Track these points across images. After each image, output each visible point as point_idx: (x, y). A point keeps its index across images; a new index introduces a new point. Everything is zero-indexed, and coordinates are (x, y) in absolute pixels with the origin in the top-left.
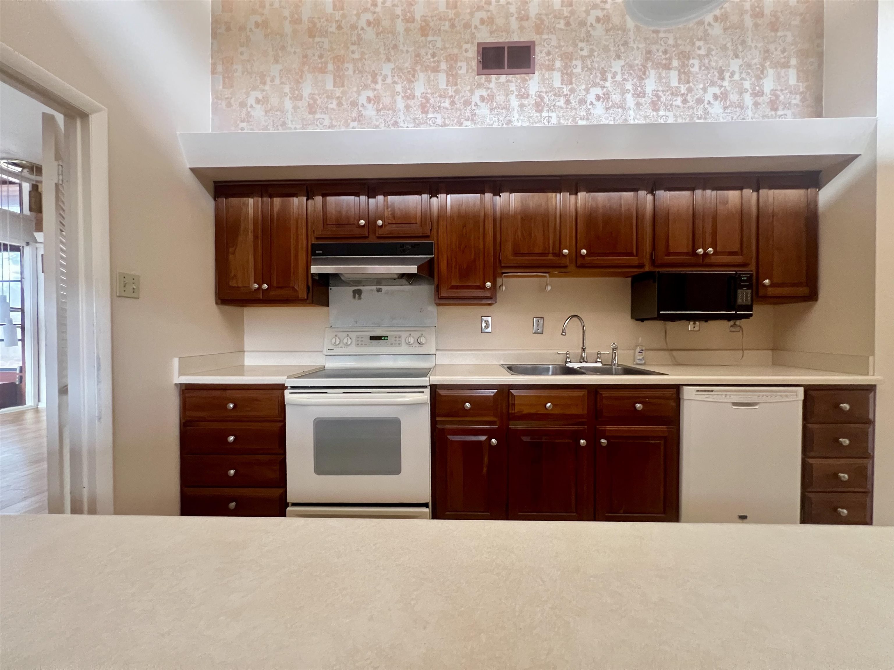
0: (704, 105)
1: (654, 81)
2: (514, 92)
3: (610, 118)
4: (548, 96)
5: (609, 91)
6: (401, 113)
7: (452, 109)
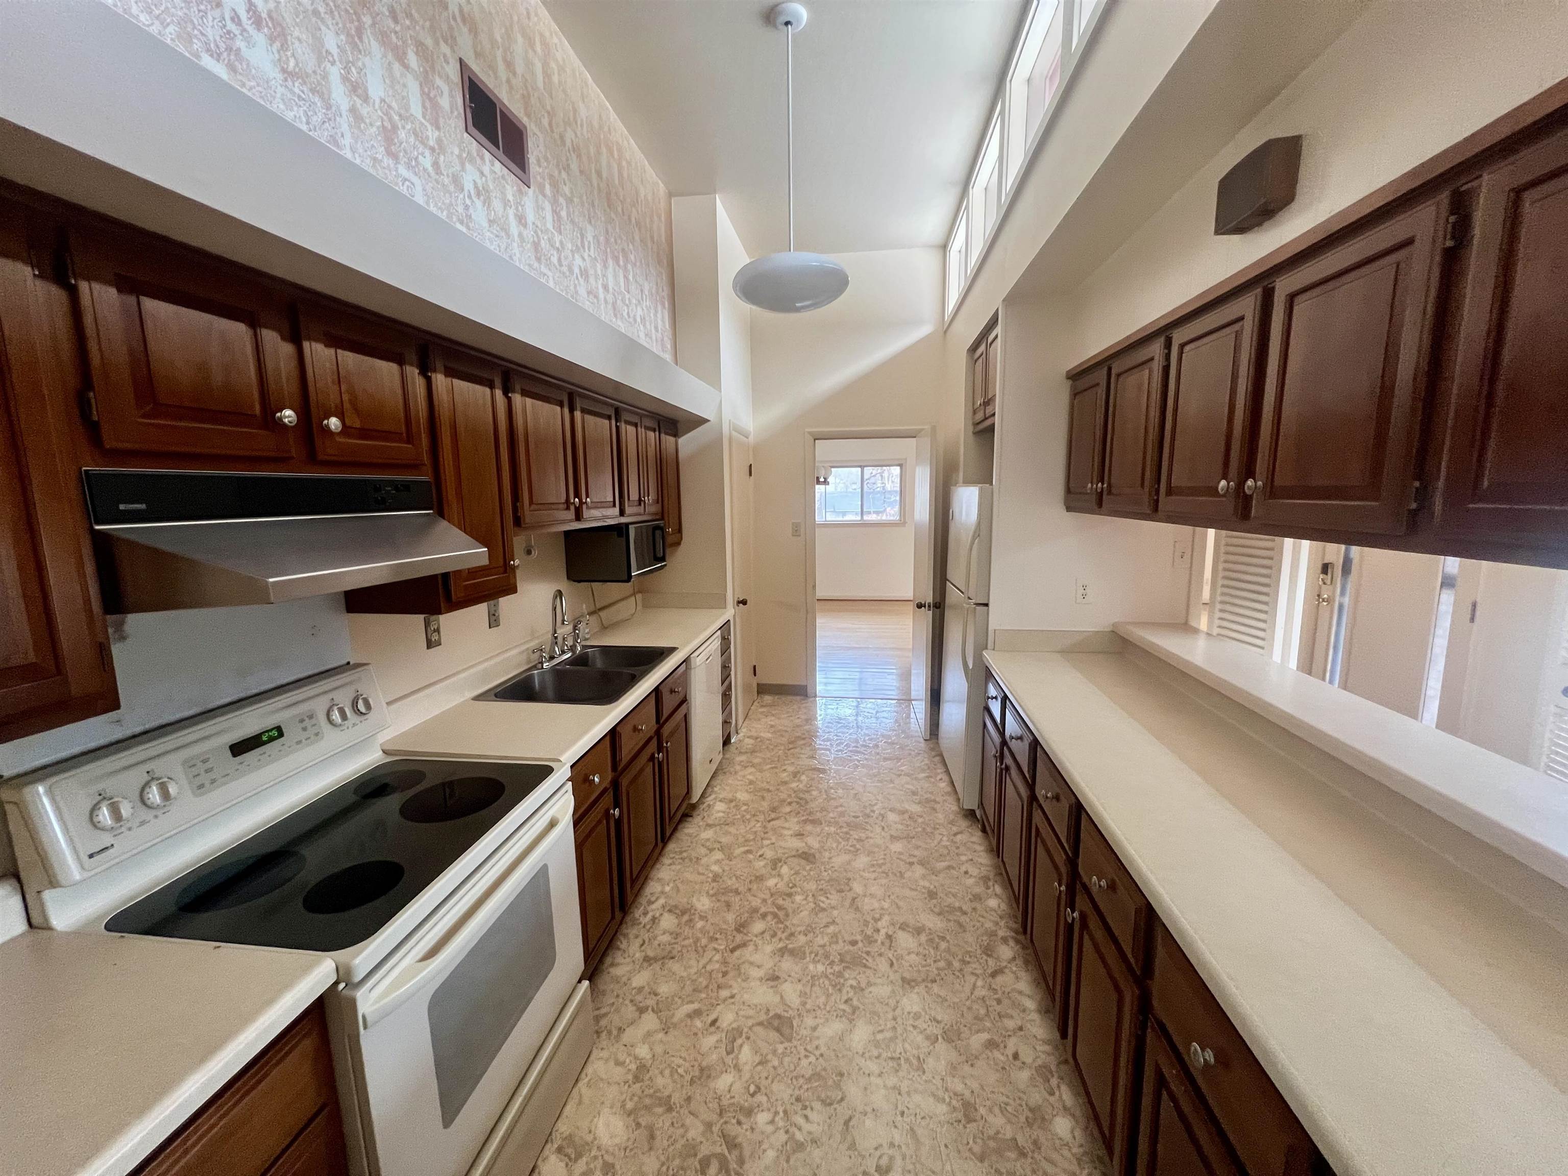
2: (511, 206)
6: (344, 123)
7: (438, 182)
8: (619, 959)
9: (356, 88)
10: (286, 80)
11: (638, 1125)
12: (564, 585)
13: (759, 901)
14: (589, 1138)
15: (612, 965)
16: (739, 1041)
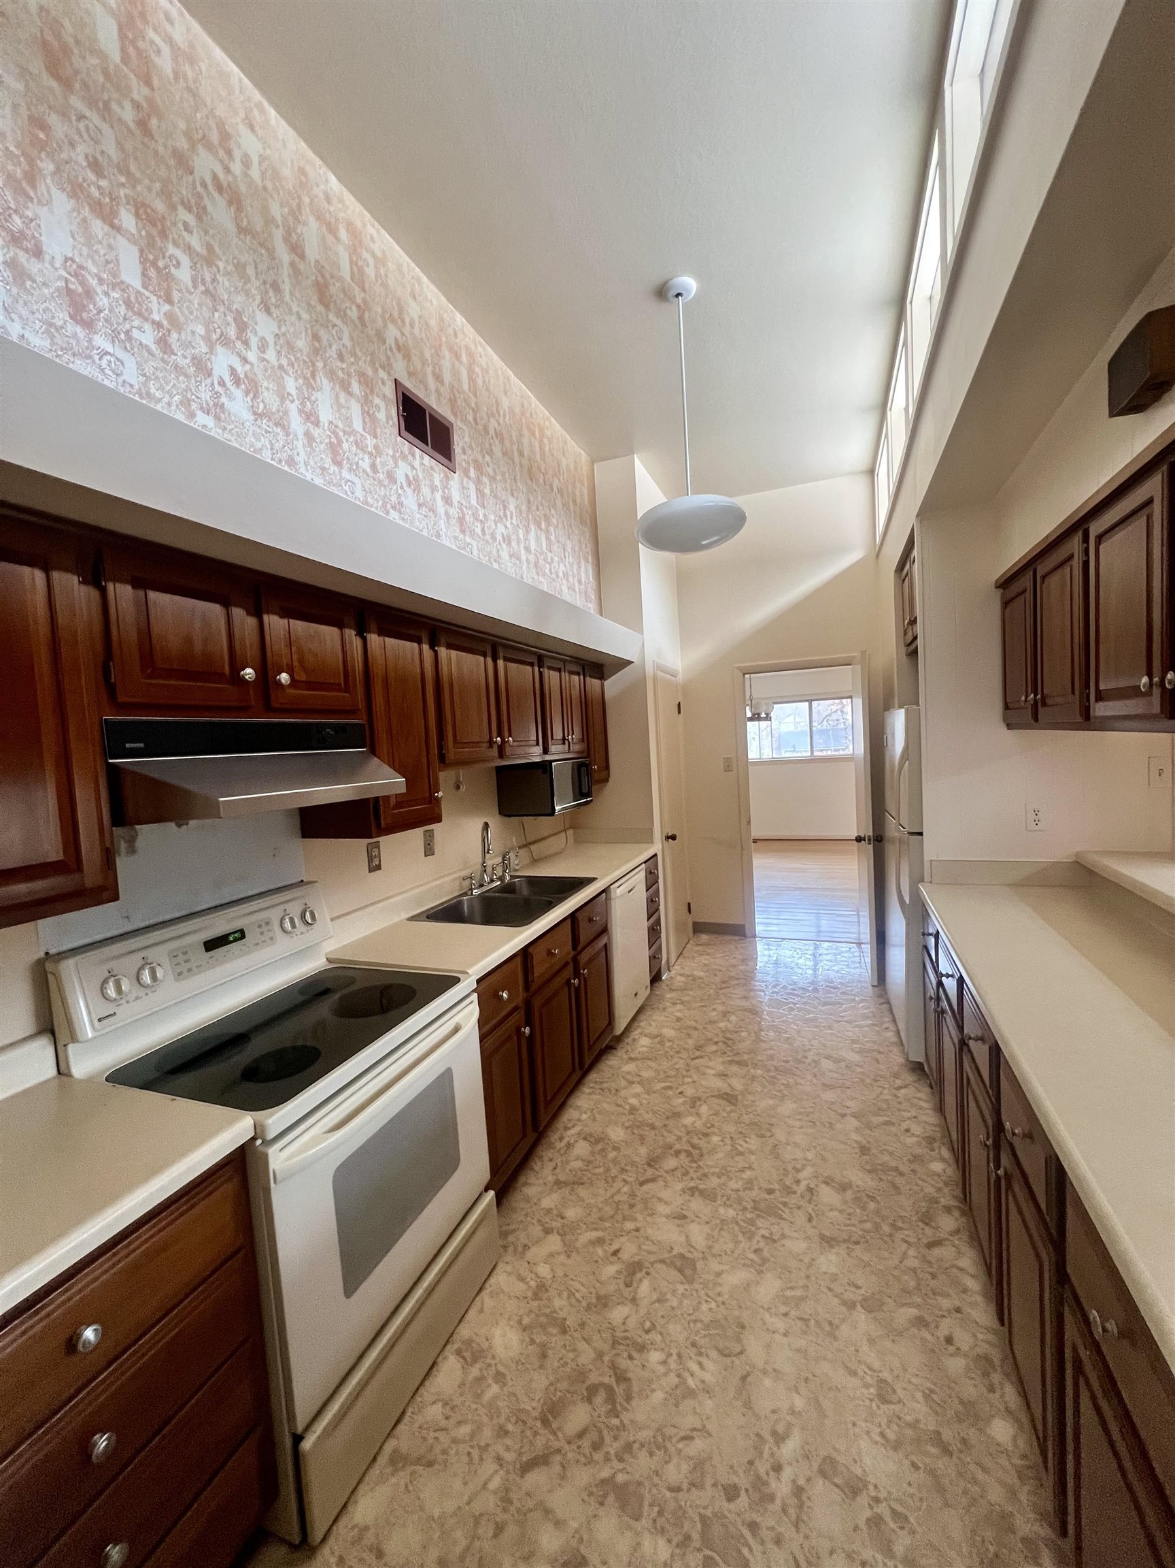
2: (439, 490)
4: (468, 514)
6: (300, 444)
7: (374, 479)
8: (532, 1180)
9: (310, 417)
10: (256, 420)
11: (532, 1341)
12: (495, 821)
13: (674, 1137)
14: (485, 1345)
15: (526, 1184)
16: (639, 1275)
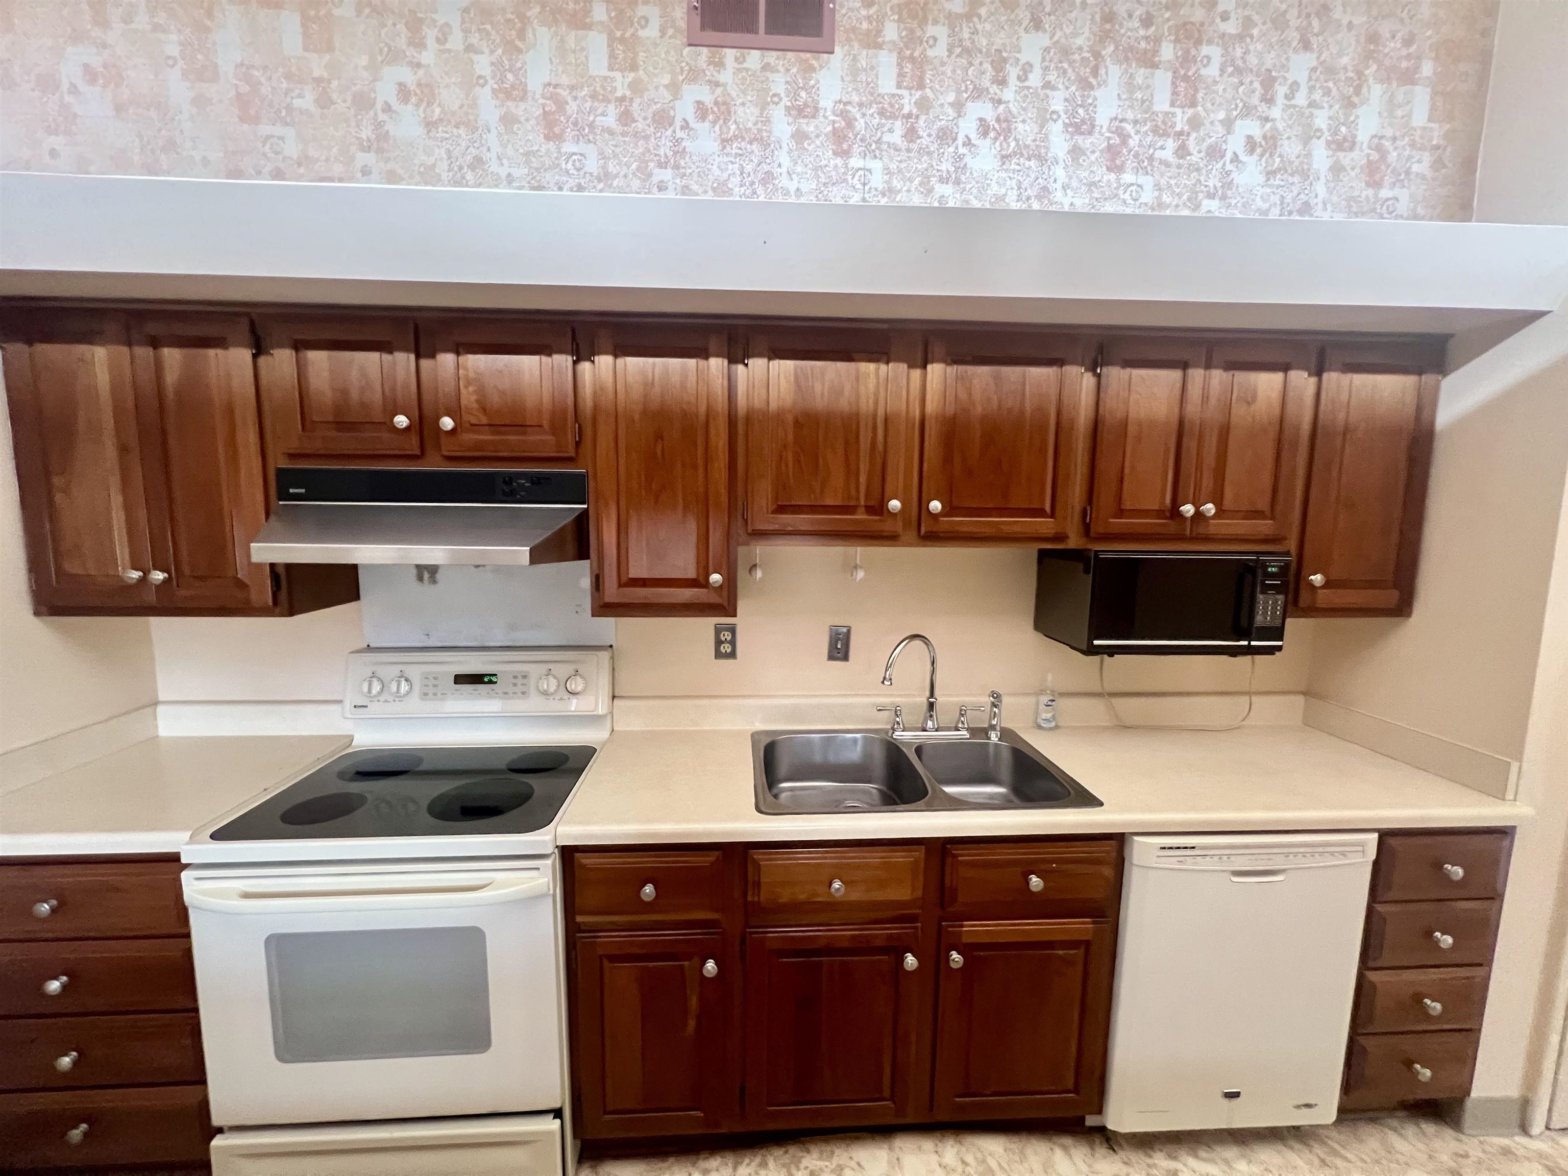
0: (1224, 165)
1: (1115, 93)
2: (781, 99)
3: (1009, 182)
4: (864, 115)
5: (1010, 112)
6: (492, 136)
10: (429, 131)
